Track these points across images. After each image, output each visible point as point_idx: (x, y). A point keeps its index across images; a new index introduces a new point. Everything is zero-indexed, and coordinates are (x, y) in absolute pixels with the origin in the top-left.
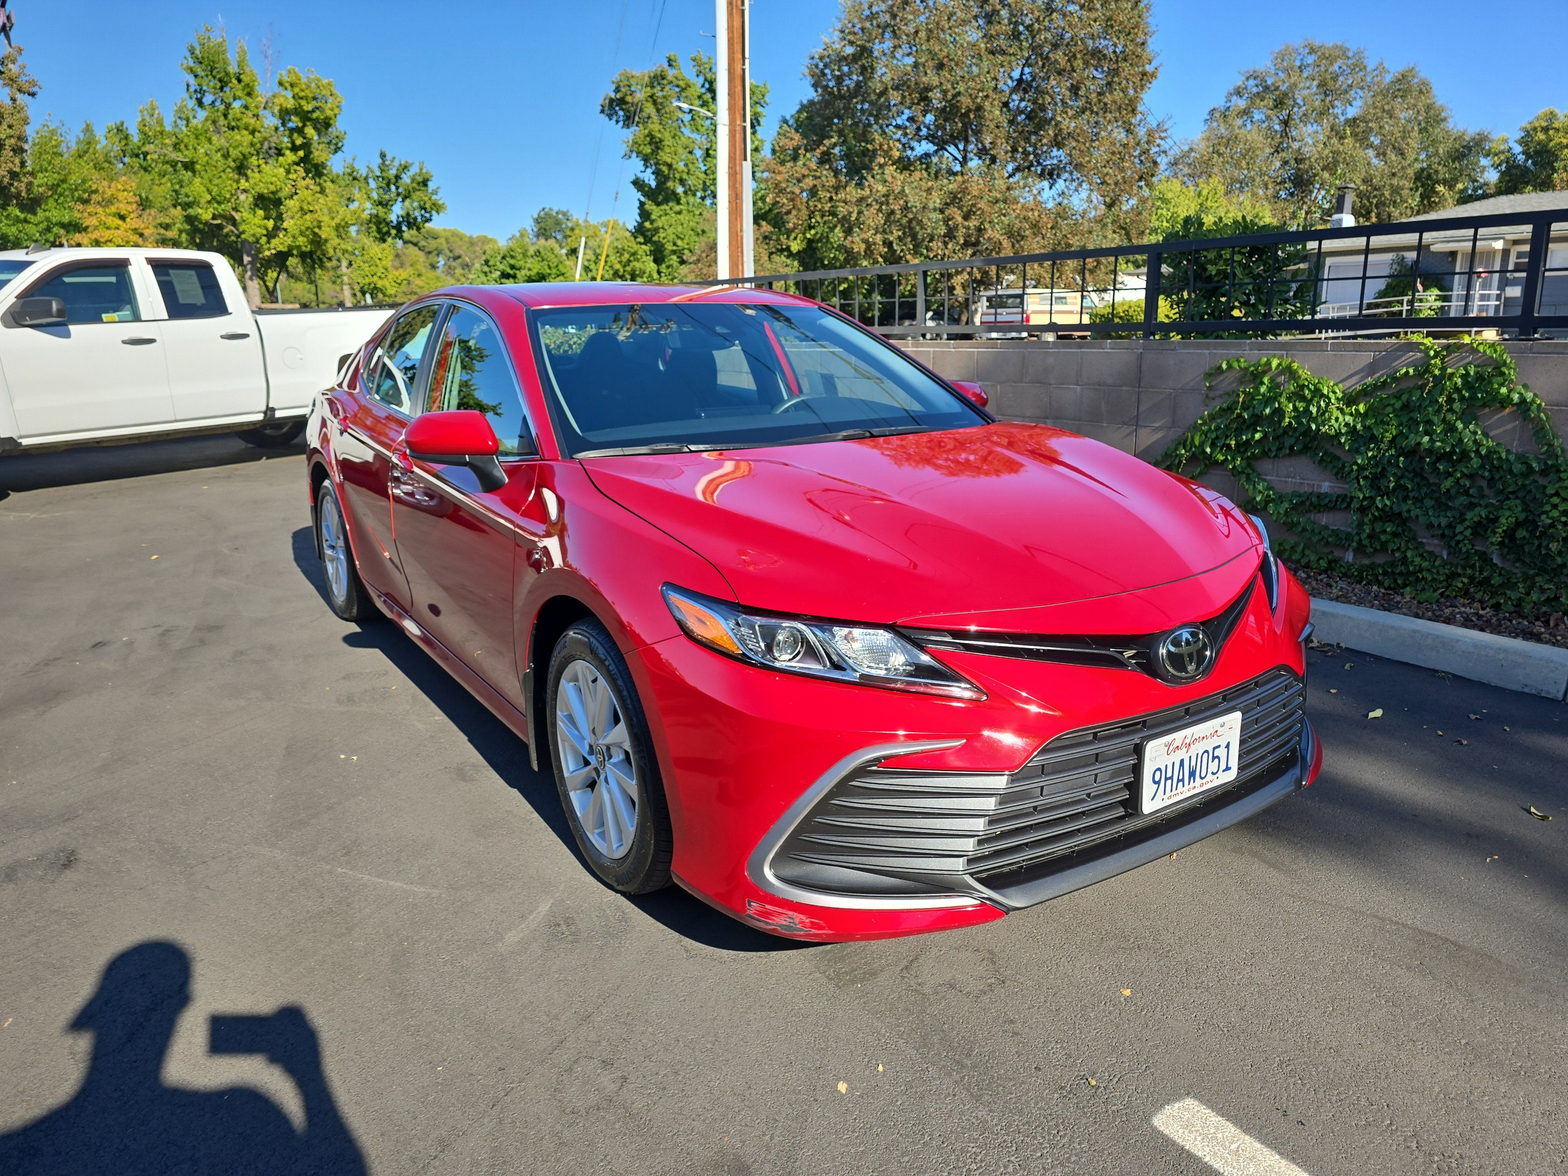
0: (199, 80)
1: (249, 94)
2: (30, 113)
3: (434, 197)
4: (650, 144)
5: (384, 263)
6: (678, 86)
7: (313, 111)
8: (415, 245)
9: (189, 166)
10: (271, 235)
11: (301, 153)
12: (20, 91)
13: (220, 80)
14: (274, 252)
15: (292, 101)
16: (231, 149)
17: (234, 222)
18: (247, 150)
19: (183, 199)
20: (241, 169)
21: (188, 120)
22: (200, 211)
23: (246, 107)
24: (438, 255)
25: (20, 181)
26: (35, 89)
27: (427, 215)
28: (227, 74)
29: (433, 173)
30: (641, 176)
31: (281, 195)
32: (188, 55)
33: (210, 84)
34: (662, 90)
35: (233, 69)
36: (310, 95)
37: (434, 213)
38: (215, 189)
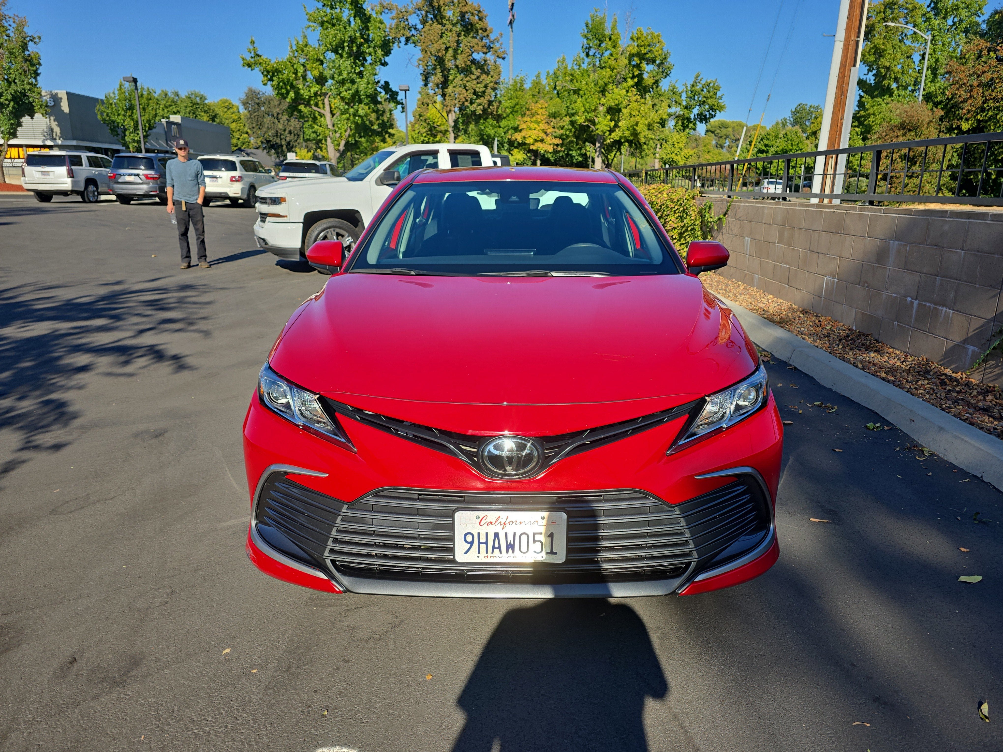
0: (589, 42)
1: (614, 47)
2: (502, 69)
3: (720, 101)
4: (874, 54)
5: (680, 145)
6: (906, 9)
7: (647, 53)
8: (713, 132)
9: (576, 92)
10: (611, 131)
11: (636, 80)
12: (498, 57)
13: (599, 40)
14: (612, 140)
15: (636, 48)
16: (599, 80)
17: (594, 123)
18: (606, 80)
19: (571, 111)
20: (603, 91)
21: (580, 65)
22: (578, 118)
23: (611, 55)
24: (726, 139)
25: (493, 106)
26: (505, 55)
27: (713, 113)
28: (604, 36)
29: (721, 86)
30: (864, 78)
31: (621, 106)
32: (585, 27)
33: (594, 43)
34: (892, 13)
35: (607, 32)
36: (647, 44)
37: (717, 111)
38: (588, 105)
